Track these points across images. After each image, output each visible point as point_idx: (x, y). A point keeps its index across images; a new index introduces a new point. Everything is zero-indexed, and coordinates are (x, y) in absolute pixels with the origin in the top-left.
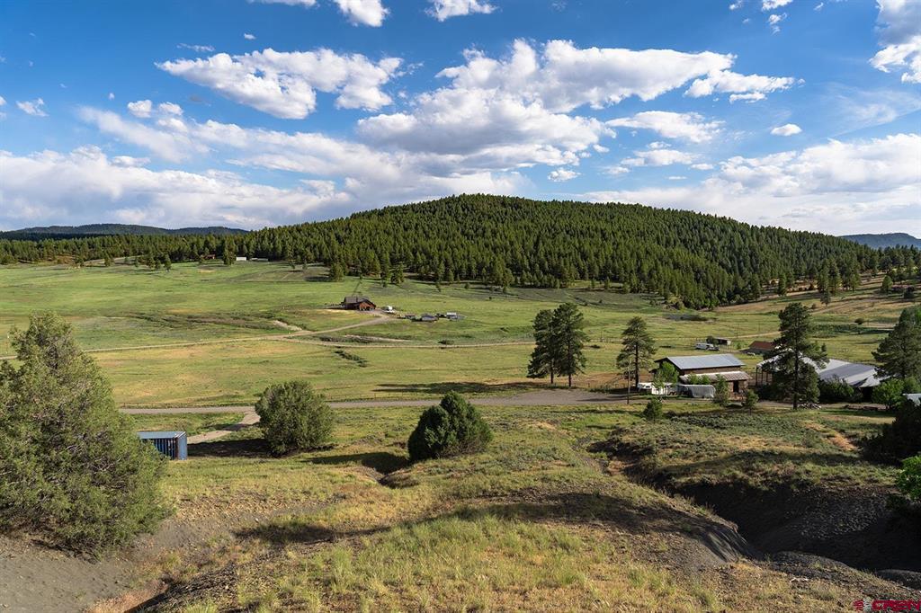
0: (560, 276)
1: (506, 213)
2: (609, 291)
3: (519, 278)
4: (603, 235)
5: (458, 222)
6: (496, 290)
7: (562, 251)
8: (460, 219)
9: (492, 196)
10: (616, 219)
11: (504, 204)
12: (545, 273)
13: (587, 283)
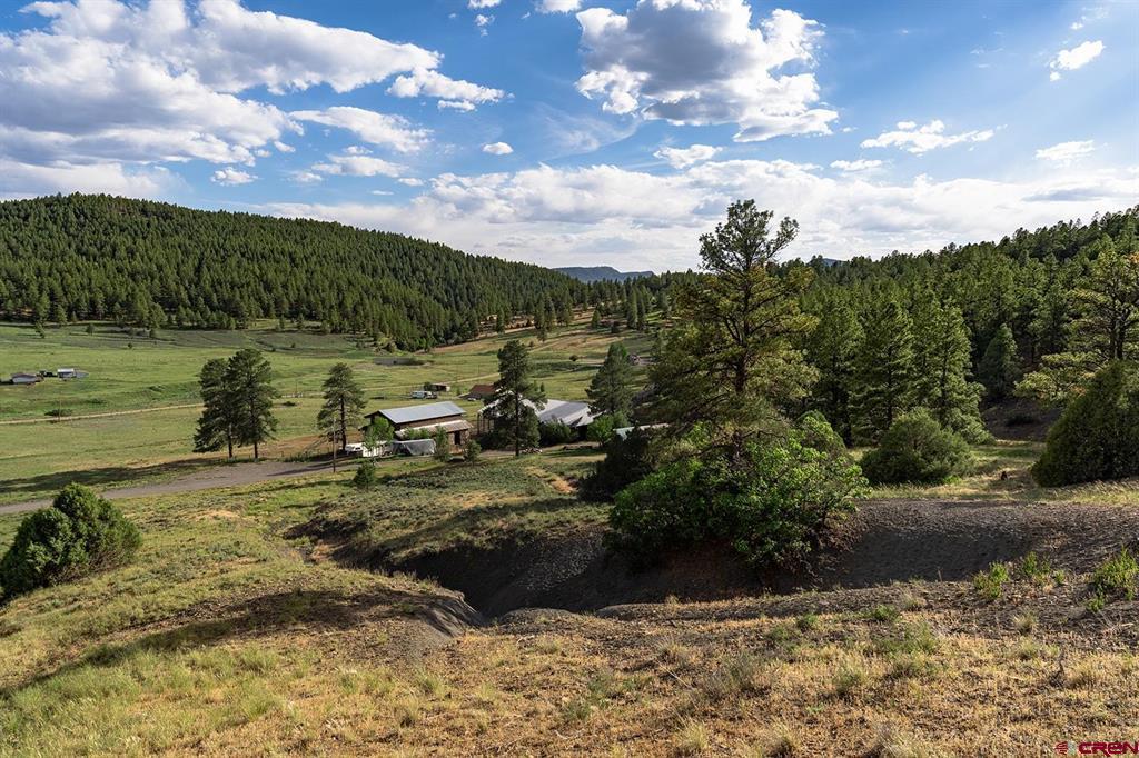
0: (236, 314)
1: (148, 225)
2: (304, 332)
3: (174, 317)
4: (293, 260)
5: (69, 235)
6: (138, 334)
7: (237, 279)
8: (72, 230)
9: (125, 200)
10: (308, 240)
11: (144, 212)
12: (213, 310)
13: (273, 322)
